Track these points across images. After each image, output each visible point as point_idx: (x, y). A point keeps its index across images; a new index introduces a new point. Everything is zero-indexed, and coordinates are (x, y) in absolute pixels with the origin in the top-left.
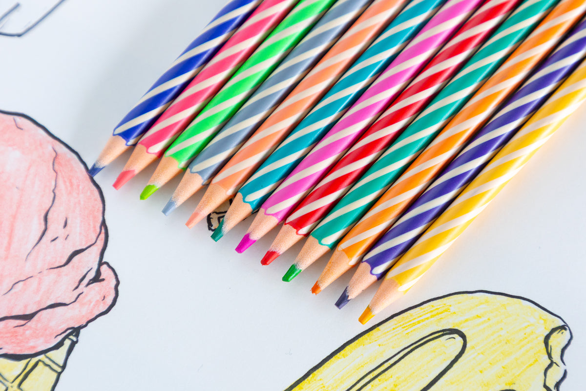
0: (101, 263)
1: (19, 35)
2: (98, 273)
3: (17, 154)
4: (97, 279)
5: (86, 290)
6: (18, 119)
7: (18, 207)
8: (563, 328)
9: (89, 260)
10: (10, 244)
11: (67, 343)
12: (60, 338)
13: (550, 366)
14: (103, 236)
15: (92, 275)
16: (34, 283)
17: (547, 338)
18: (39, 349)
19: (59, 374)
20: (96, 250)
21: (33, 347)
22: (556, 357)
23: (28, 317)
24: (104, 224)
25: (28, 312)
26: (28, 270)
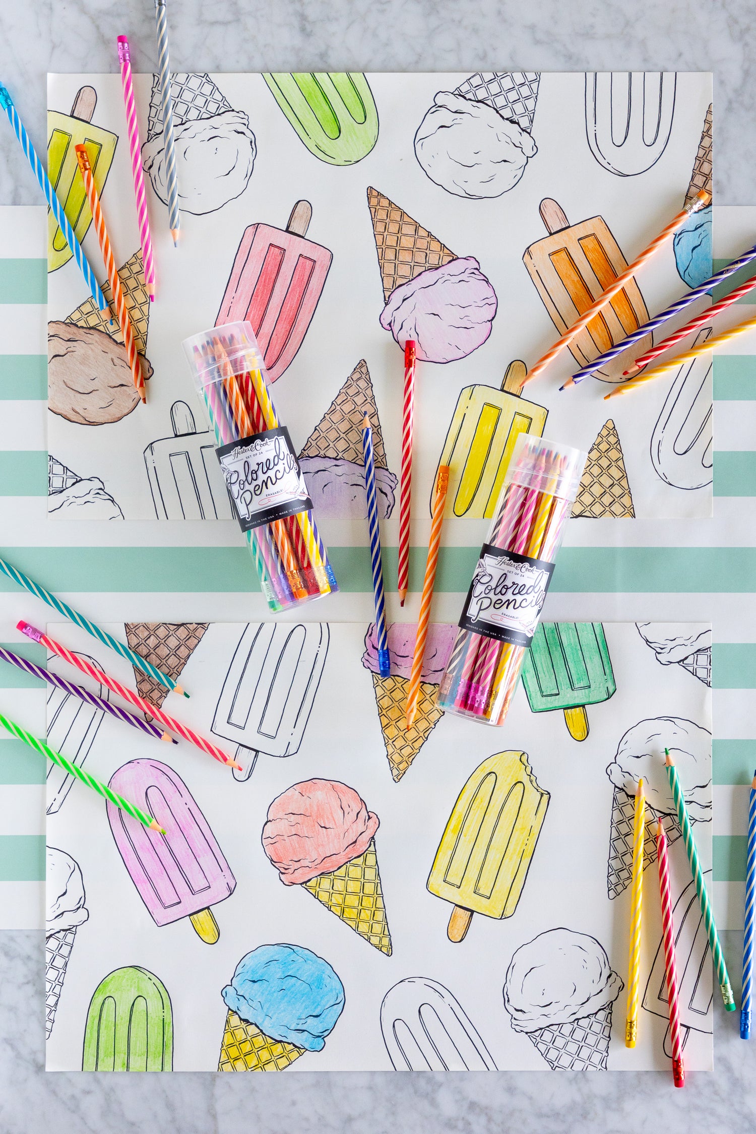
0: (368, 813)
1: (296, 753)
2: (369, 816)
3: (320, 792)
4: (370, 818)
5: (368, 823)
6: (312, 781)
7: (331, 809)
8: (524, 753)
9: (364, 813)
10: (335, 822)
11: (372, 843)
12: (369, 843)
13: (526, 768)
14: (363, 803)
15: (367, 818)
16: (350, 831)
17: (520, 759)
18: (365, 850)
19: (375, 854)
20: (364, 808)
21: (363, 850)
22: (526, 764)
23: (355, 842)
24: (361, 799)
25: (354, 841)
26: (346, 828)
